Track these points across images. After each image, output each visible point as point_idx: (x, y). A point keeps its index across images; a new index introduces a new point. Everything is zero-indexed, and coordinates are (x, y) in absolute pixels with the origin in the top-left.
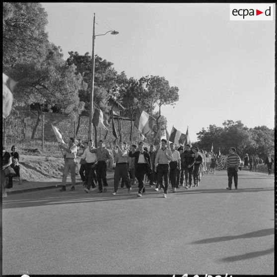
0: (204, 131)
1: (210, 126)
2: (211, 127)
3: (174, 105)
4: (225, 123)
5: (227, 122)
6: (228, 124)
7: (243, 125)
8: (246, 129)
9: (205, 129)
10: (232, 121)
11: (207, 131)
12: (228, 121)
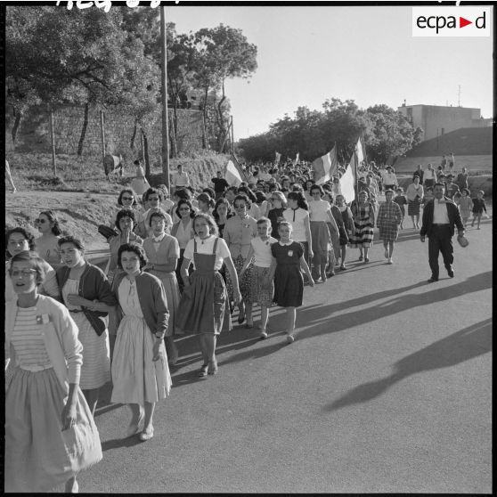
0: (287, 118)
1: (300, 108)
2: (301, 111)
3: (249, 79)
4: (326, 103)
5: (331, 102)
6: (332, 106)
7: (356, 107)
8: (360, 113)
9: (289, 116)
10: (339, 101)
11: (293, 119)
12: (333, 100)
